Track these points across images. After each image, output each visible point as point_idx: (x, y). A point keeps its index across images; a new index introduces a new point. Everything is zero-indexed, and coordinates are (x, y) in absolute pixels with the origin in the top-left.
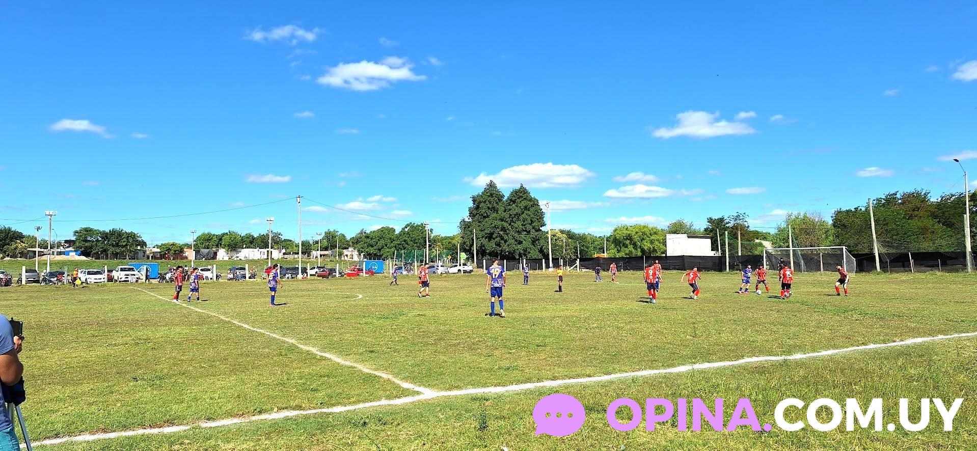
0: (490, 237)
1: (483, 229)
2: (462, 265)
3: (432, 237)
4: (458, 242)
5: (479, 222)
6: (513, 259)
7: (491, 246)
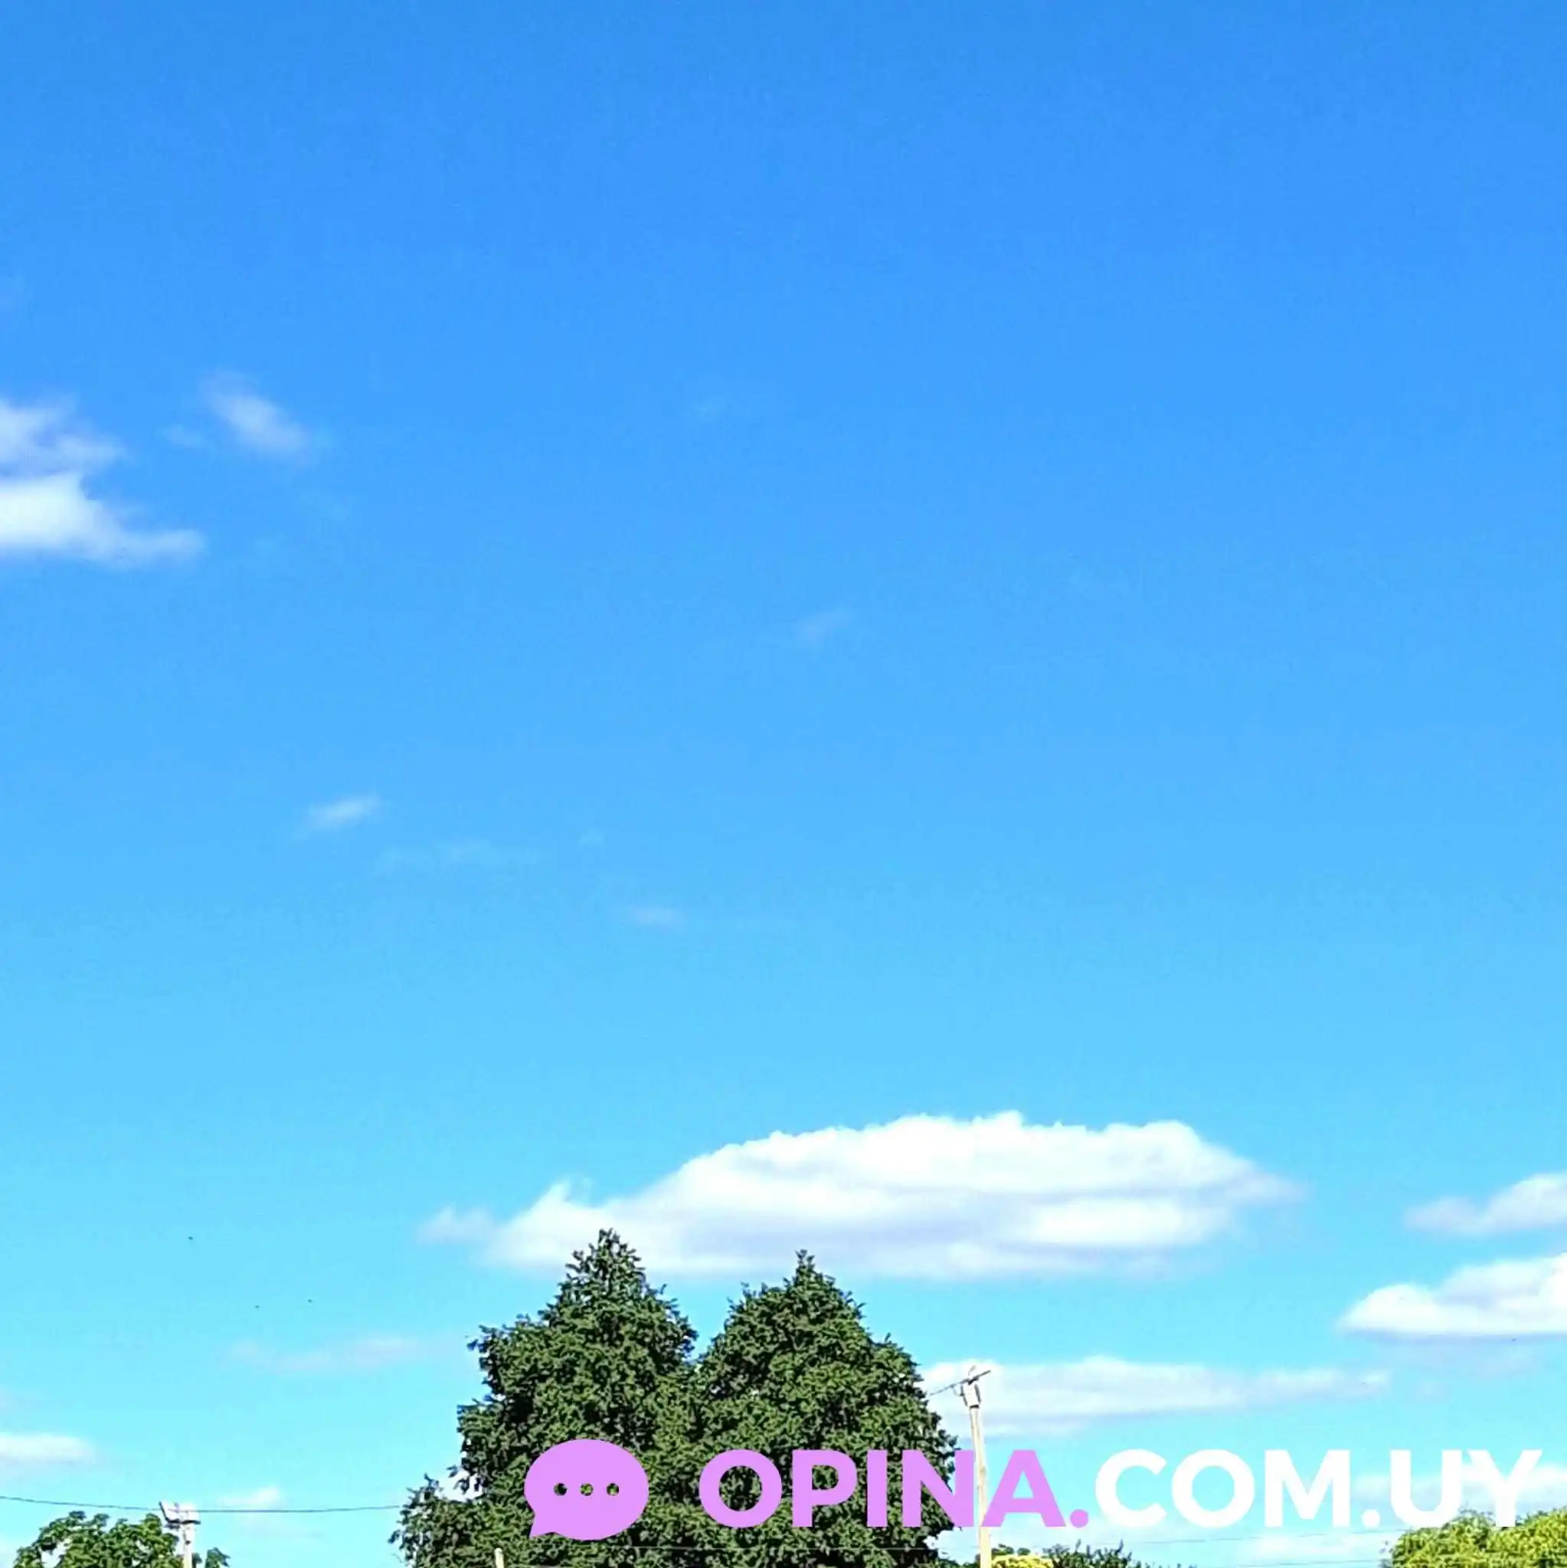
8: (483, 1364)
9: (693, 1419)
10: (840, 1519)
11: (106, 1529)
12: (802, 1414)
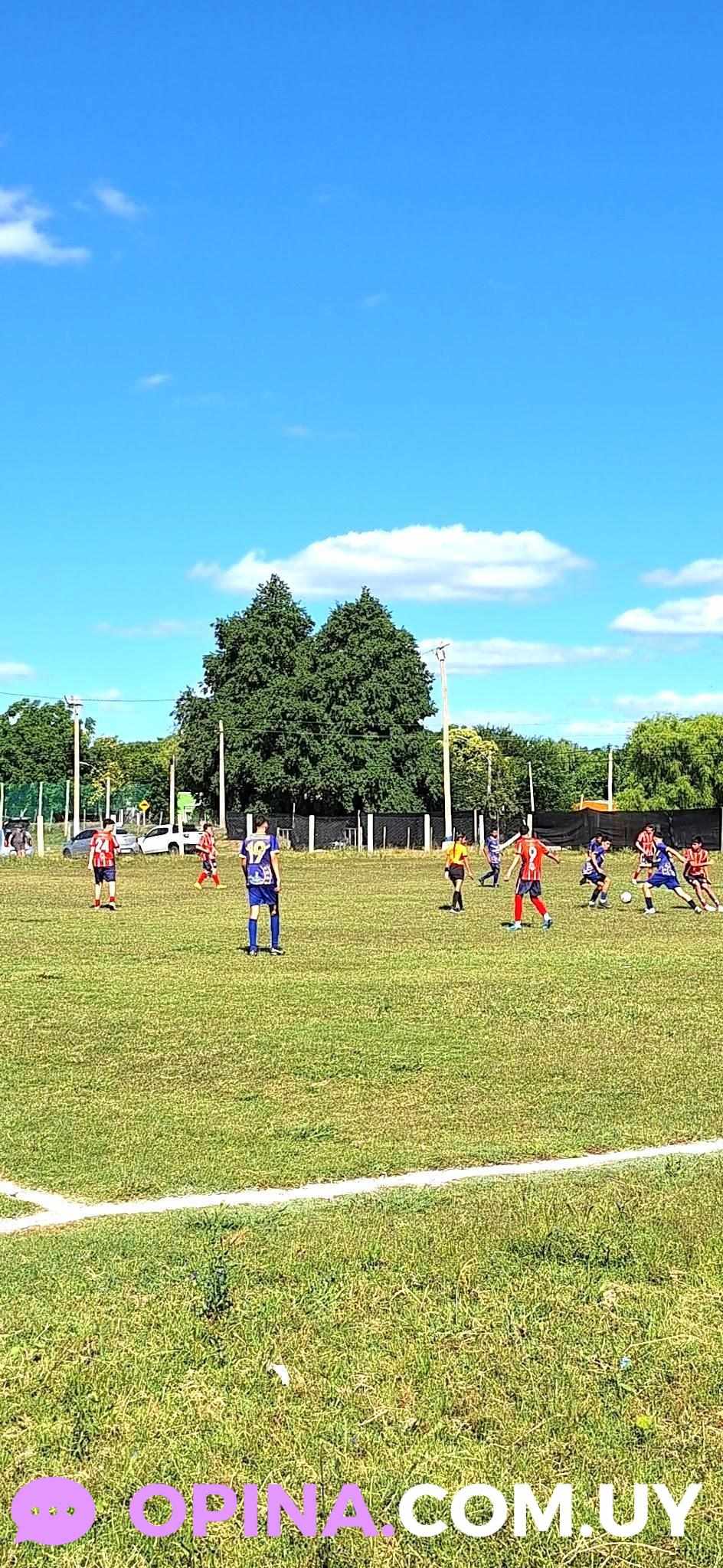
0: (268, 746)
1: (246, 722)
2: (181, 828)
3: (91, 745)
4: (168, 759)
5: (235, 701)
6: (340, 812)
7: (270, 772)
8: (216, 635)
9: (312, 662)
10: (379, 711)
11: (39, 707)
12: (362, 661)
